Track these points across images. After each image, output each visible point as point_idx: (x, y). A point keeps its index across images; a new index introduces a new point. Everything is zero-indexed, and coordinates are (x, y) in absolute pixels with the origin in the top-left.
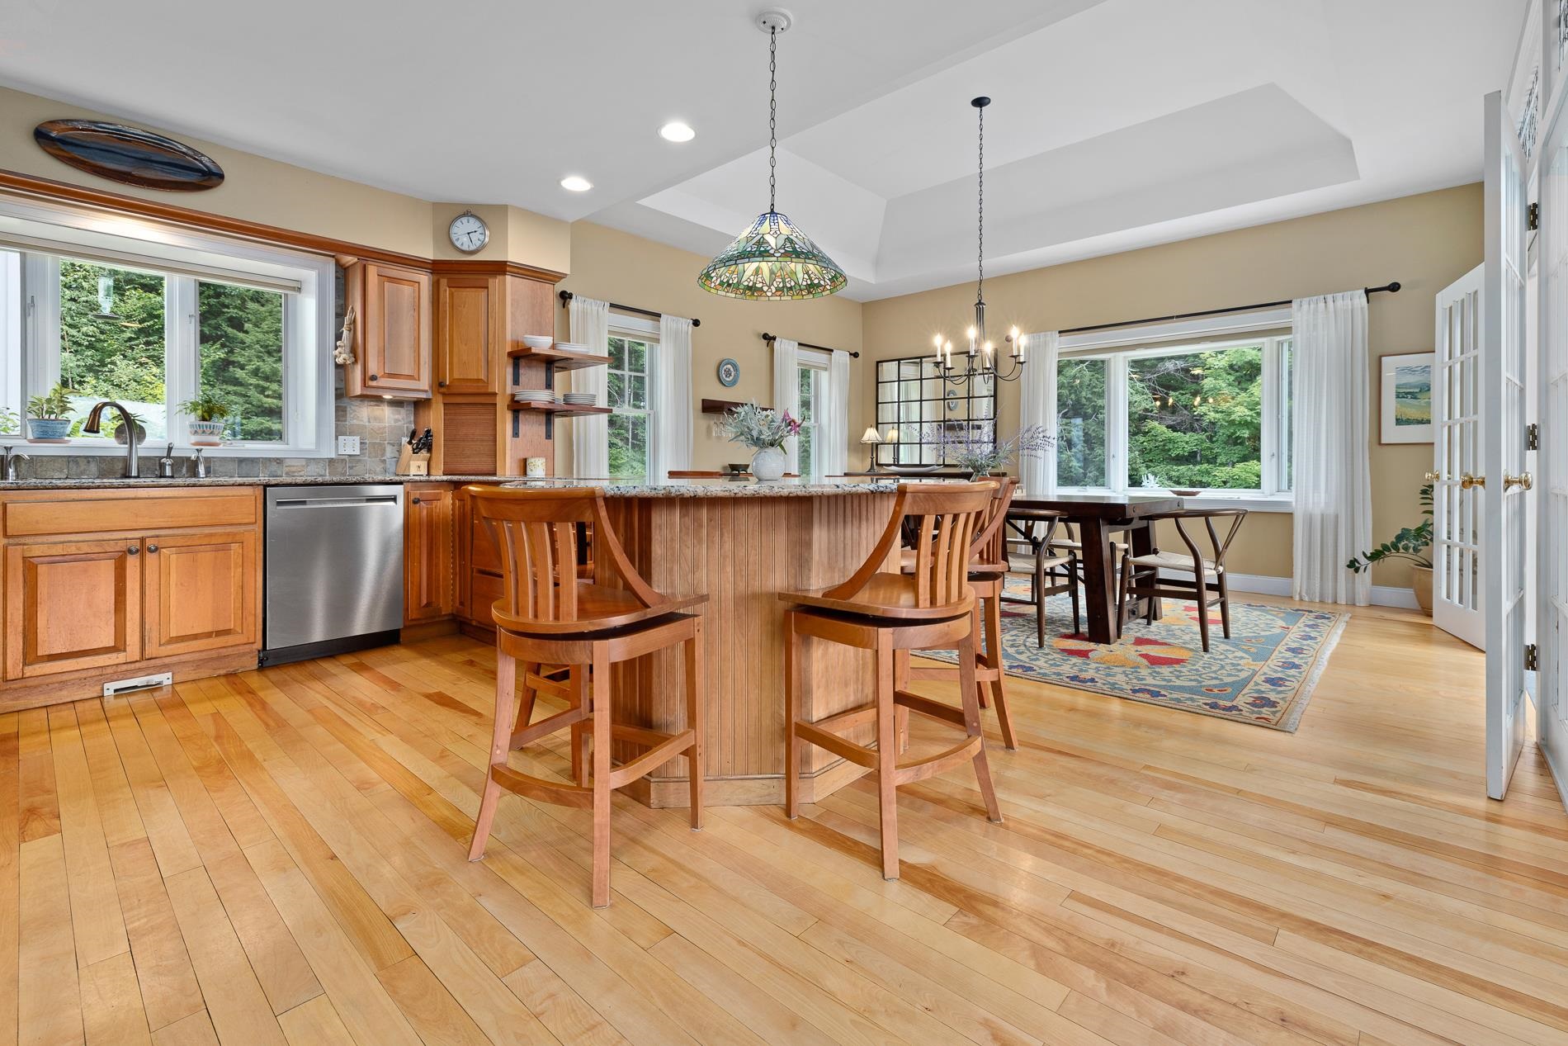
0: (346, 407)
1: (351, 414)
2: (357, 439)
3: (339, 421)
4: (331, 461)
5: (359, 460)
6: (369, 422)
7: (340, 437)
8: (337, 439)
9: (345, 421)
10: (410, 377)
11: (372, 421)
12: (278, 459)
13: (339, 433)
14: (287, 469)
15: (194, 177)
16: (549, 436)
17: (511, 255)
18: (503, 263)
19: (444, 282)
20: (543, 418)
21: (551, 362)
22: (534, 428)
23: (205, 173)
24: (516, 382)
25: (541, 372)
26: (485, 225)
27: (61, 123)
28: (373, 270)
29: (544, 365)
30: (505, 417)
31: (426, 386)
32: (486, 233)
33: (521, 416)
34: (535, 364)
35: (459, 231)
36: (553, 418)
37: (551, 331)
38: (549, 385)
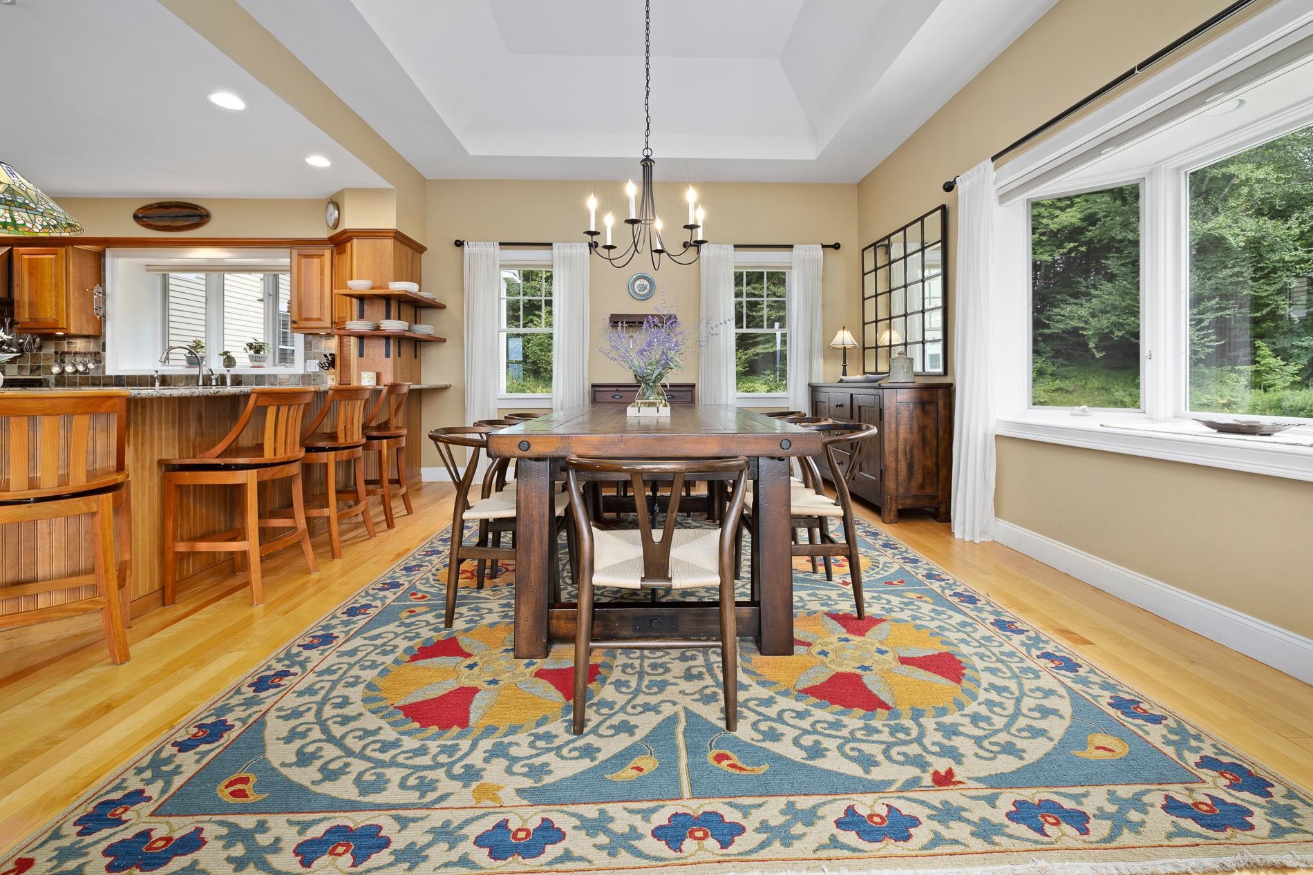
0: (310, 341)
1: (313, 345)
2: (316, 360)
3: (308, 350)
4: (303, 376)
5: (318, 375)
6: (324, 350)
7: (308, 361)
8: (305, 361)
9: (311, 350)
10: (319, 319)
11: (326, 349)
12: (275, 375)
13: (308, 358)
14: (279, 381)
15: (196, 220)
16: (387, 355)
17: (349, 223)
18: (345, 232)
19: (335, 252)
20: (383, 342)
21: (388, 299)
22: (376, 350)
23: (201, 216)
24: (361, 316)
25: (381, 307)
26: (337, 207)
27: (144, 208)
28: (295, 252)
29: (384, 302)
30: (353, 342)
31: (329, 325)
32: (337, 212)
33: (365, 341)
34: (376, 301)
35: (328, 215)
36: (391, 341)
37: (391, 275)
38: (388, 317)
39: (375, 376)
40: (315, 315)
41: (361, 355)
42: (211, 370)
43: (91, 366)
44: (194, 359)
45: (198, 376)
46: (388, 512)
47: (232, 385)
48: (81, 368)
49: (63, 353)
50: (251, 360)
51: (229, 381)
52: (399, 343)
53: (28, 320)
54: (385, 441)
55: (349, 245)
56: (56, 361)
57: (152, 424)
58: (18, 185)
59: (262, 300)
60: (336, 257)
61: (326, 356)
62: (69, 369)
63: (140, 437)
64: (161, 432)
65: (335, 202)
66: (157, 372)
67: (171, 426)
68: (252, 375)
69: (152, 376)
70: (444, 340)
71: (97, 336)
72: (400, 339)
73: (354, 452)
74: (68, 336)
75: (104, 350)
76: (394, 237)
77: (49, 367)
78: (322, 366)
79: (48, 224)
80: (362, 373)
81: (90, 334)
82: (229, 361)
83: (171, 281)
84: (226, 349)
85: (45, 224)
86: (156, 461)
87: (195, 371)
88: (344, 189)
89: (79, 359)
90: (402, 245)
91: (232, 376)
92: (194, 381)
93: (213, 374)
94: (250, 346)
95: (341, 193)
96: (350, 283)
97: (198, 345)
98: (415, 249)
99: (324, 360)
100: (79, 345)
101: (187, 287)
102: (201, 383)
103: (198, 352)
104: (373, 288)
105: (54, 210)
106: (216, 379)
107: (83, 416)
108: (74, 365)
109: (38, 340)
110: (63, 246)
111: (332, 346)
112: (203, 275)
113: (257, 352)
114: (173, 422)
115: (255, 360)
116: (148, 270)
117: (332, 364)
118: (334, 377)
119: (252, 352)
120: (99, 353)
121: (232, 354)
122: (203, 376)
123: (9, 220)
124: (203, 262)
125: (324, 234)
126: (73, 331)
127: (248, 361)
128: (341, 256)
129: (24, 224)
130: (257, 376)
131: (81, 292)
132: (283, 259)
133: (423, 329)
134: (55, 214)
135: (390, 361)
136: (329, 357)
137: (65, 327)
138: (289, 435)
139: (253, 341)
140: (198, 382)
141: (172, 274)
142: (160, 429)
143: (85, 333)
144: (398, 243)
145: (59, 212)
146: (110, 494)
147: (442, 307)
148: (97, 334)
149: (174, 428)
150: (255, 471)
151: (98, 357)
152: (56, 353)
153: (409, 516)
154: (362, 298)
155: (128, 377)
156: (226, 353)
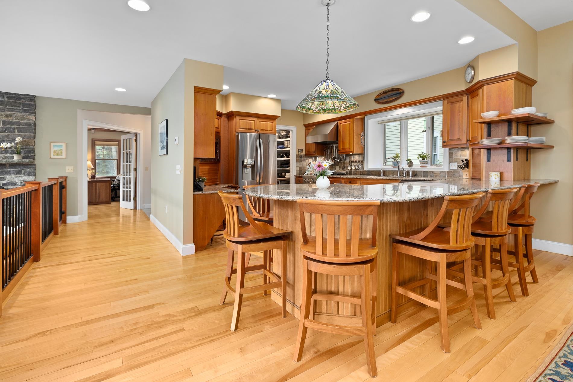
0: (453, 152)
1: (454, 154)
2: (456, 163)
3: (450, 157)
4: (448, 172)
5: (457, 172)
6: (461, 157)
7: (450, 163)
8: (449, 164)
9: (452, 157)
10: (459, 139)
11: (462, 156)
12: (433, 171)
13: (450, 162)
14: (435, 174)
15: (398, 96)
16: (509, 160)
17: (482, 76)
18: (479, 82)
19: (470, 97)
20: (506, 151)
21: (509, 122)
22: (500, 157)
23: (400, 93)
24: (489, 135)
25: (504, 128)
26: (473, 68)
27: (378, 95)
28: (445, 102)
29: (506, 125)
30: (484, 153)
31: (465, 142)
32: (473, 72)
33: (492, 151)
34: (500, 124)
35: (467, 75)
36: (512, 151)
37: (513, 104)
38: (510, 134)
39: (499, 175)
40: (457, 137)
41: (489, 160)
42: (403, 169)
43: (360, 167)
44: (396, 164)
45: (398, 171)
46: (522, 283)
47: (412, 176)
48: (357, 168)
49: (352, 162)
50: (421, 163)
51: (411, 174)
52: (517, 151)
53: (342, 149)
54: (521, 228)
55: (480, 91)
56: (350, 165)
57: (387, 213)
58: (335, 88)
59: (425, 131)
60: (471, 100)
61: (463, 161)
62: (353, 168)
63: (381, 221)
64: (391, 218)
65: (472, 66)
66: (382, 169)
67: (395, 213)
68: (421, 171)
69: (380, 171)
70: (552, 147)
71: (362, 154)
72: (518, 149)
73: (503, 239)
74: (353, 154)
75: (364, 160)
76: (515, 78)
77: (348, 167)
78: (460, 167)
79: (346, 106)
80: (490, 173)
81: (360, 153)
82: (410, 164)
83: (387, 127)
84: (409, 158)
85: (345, 106)
86: (388, 235)
87: (396, 169)
88: (479, 55)
89: (356, 164)
90: (520, 83)
91: (412, 171)
92: (396, 173)
93: (404, 171)
94: (420, 156)
95: (476, 59)
96: (483, 115)
97: (397, 156)
98: (528, 84)
99: (461, 164)
100: (357, 158)
101: (393, 128)
102: (399, 175)
103: (397, 160)
104: (498, 116)
105: (347, 98)
106: (405, 173)
107: (357, 216)
108: (355, 166)
109: (345, 156)
110: (352, 118)
111: (466, 154)
112: (399, 123)
113: (423, 159)
114: (396, 212)
115: (423, 163)
116: (379, 124)
117: (467, 166)
118: (466, 173)
119: (421, 159)
120: (362, 161)
121: (412, 161)
122: (400, 171)
123: (333, 108)
124: (399, 116)
125: (463, 88)
126: (355, 153)
127: (419, 163)
128: (475, 99)
129: (338, 108)
130: (424, 172)
131: (357, 136)
132: (438, 107)
133: (535, 141)
134: (348, 99)
135: (511, 165)
136: (465, 162)
137: (352, 151)
138: (465, 229)
139: (421, 153)
140: (398, 175)
141: (387, 124)
142: (391, 216)
143: (358, 153)
144: (517, 82)
145: (349, 98)
146: (369, 265)
147: (551, 122)
148: (362, 153)
149: (397, 215)
150: (445, 254)
151: (362, 162)
152: (350, 161)
153: (535, 285)
154: (489, 124)
155: (372, 171)
156: (409, 160)
